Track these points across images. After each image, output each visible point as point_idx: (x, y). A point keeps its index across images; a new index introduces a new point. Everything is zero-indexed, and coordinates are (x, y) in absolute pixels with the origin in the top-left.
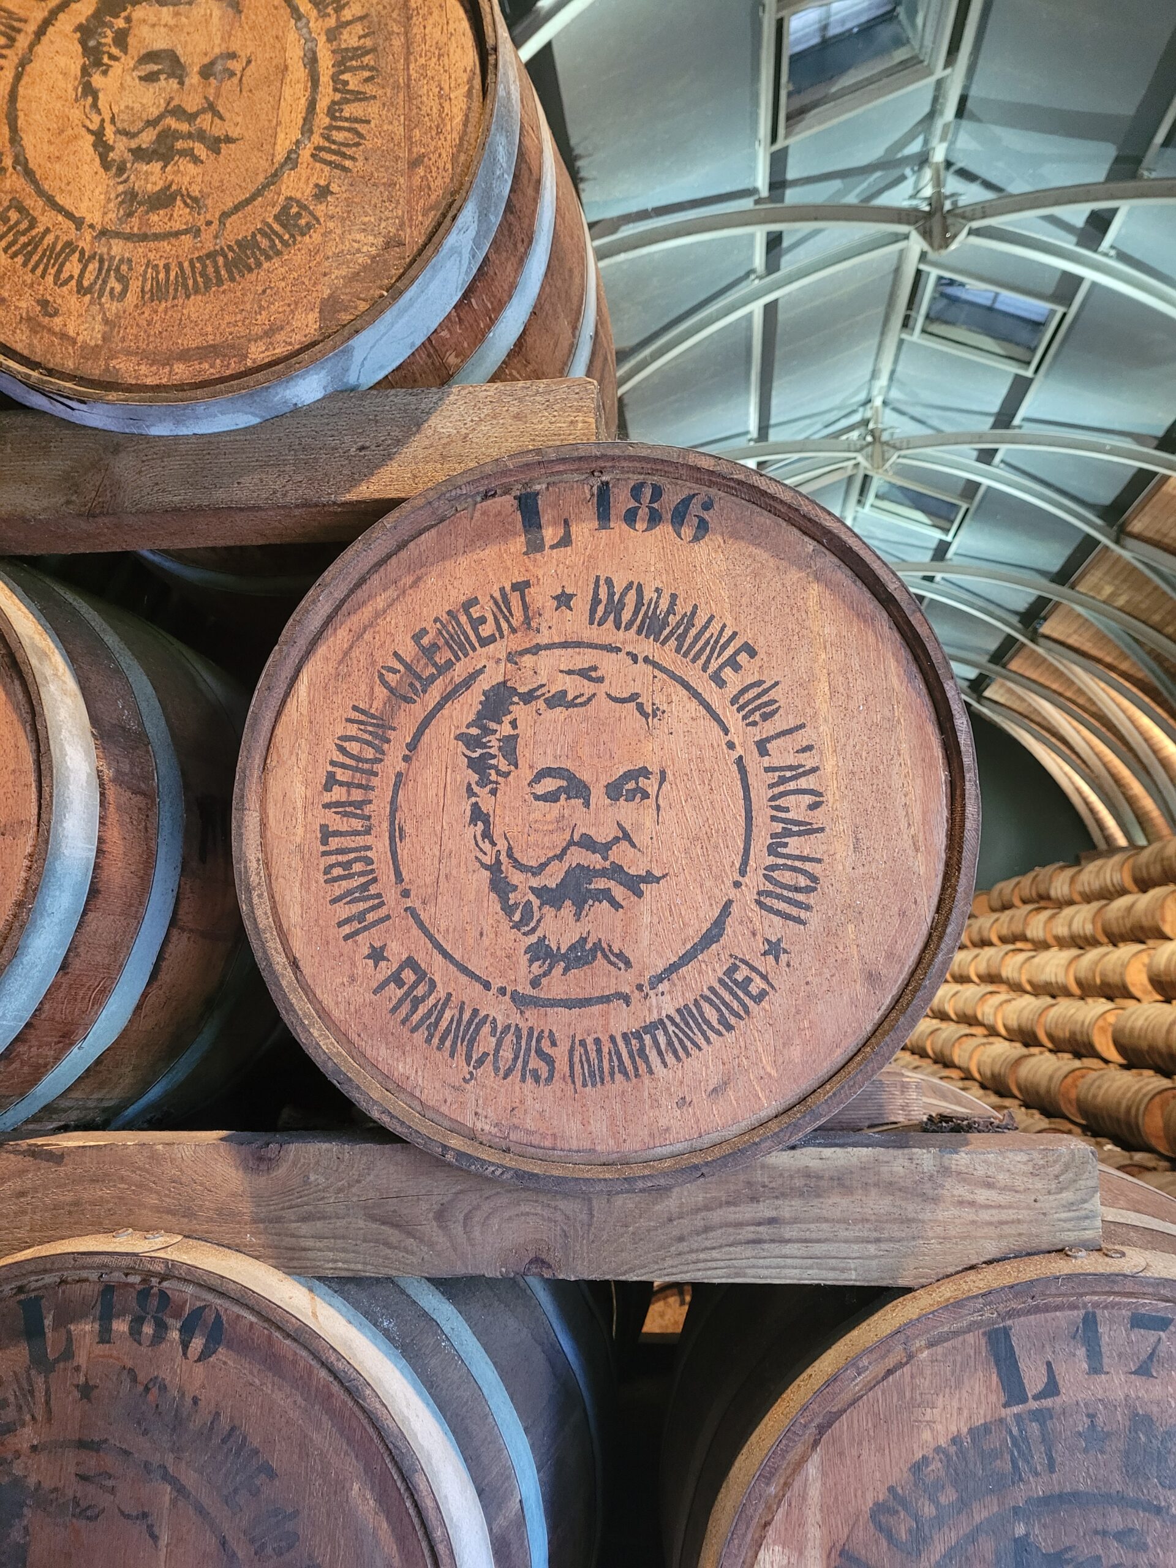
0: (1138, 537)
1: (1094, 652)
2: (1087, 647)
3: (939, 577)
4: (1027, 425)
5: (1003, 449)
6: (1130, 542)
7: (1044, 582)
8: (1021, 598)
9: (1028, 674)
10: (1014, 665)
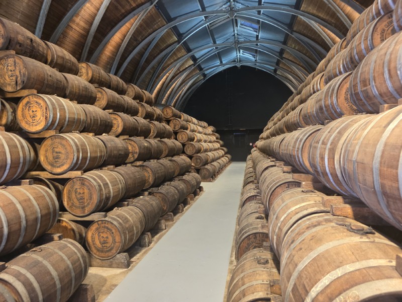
0: (295, 32)
1: (295, 61)
2: (293, 60)
3: (259, 44)
4: (265, 4)
5: (262, 11)
6: (294, 33)
7: (281, 45)
8: (278, 49)
9: (284, 67)
10: (280, 66)
